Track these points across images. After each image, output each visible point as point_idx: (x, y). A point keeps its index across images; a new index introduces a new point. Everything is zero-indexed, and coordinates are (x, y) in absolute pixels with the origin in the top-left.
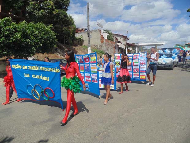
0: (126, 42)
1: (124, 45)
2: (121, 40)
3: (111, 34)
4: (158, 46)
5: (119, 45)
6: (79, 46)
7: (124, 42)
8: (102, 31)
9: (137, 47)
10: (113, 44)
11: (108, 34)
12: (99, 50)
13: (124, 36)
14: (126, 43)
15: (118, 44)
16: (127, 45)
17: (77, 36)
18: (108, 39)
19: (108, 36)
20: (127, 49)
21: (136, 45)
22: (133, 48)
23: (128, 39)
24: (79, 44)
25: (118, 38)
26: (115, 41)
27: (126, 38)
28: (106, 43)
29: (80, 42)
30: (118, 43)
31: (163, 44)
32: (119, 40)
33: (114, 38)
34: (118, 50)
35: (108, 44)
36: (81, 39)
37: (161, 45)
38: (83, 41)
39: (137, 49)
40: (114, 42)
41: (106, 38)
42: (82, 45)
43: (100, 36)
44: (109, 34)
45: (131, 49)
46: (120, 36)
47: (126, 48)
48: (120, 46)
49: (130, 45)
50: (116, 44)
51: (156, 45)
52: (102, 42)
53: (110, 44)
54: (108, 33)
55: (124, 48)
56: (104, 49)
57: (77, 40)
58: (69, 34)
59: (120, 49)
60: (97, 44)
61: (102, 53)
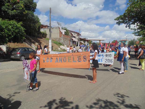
1: (77, 39)
2: (75, 35)
6: (43, 38)
7: (77, 37)
8: (61, 28)
9: (86, 41)
11: (65, 31)
12: (58, 42)
13: (77, 33)
14: (79, 38)
15: (73, 38)
17: (42, 30)
18: (65, 34)
19: (65, 32)
21: (86, 40)
24: (43, 37)
25: (73, 33)
26: (70, 36)
27: (79, 34)
28: (63, 37)
29: (44, 35)
30: (73, 37)
31: (104, 40)
33: (70, 34)
34: (72, 43)
35: (65, 38)
36: (45, 33)
37: (103, 40)
38: (46, 35)
39: (86, 42)
40: (70, 37)
42: (45, 38)
43: (59, 31)
45: (83, 42)
46: (74, 32)
47: (78, 42)
48: (74, 40)
49: (81, 40)
51: (100, 40)
52: (60, 36)
53: (67, 38)
54: (66, 30)
56: (62, 41)
57: (42, 33)
58: (36, 29)
59: (74, 42)
60: (56, 38)
61: (61, 44)
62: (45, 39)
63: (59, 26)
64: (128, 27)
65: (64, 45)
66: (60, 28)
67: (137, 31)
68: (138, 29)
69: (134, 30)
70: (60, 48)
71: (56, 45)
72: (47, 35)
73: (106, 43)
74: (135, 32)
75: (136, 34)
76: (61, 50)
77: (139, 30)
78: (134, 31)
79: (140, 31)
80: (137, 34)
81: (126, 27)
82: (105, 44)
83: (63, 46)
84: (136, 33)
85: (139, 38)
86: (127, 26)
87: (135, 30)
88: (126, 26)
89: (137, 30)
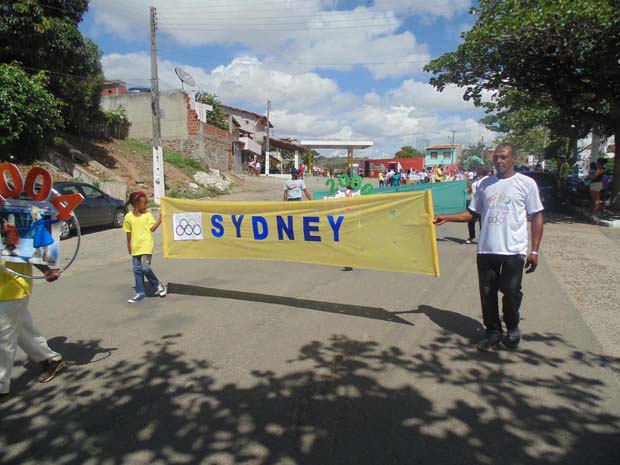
0: (265, 134)
1: (258, 142)
2: (250, 126)
3: (218, 108)
4: (354, 151)
5: (244, 144)
6: (115, 140)
7: (260, 136)
8: (192, 96)
9: (297, 152)
10: (228, 141)
11: (210, 108)
12: (184, 156)
13: (258, 117)
14: (265, 138)
15: (241, 139)
16: (268, 143)
17: (107, 106)
18: (208, 122)
19: (209, 114)
20: (267, 157)
21: (294, 146)
22: (283, 156)
23: (271, 126)
24: (112, 134)
25: (238, 119)
26: (231, 131)
27: (263, 122)
28: (206, 135)
29: (118, 128)
30: (241, 136)
31: (368, 146)
32: (241, 128)
33: (228, 122)
34: (240, 159)
35: (213, 140)
36: (122, 117)
37: (363, 147)
38: (126, 124)
39: (296, 156)
40: (229, 134)
41: (203, 118)
42: (122, 138)
43: (186, 111)
44: (214, 107)
45: (278, 155)
46: (244, 114)
47: (264, 154)
48: (246, 148)
49: (275, 145)
50: (236, 140)
51: (350, 148)
52: (192, 132)
53: (219, 139)
54: (210, 102)
55: (260, 153)
56: (199, 153)
57: (107, 119)
58: (82, 101)
59: (247, 156)
60: (175, 139)
61: (195, 166)
62: (122, 141)
63: (186, 88)
64: (472, 99)
65: (207, 168)
66: (190, 96)
67: (495, 112)
68: (501, 104)
69: (486, 109)
70: (194, 181)
71: (178, 171)
72: (130, 124)
73: (373, 161)
74: (491, 114)
75: (494, 124)
76: (201, 192)
77: (504, 109)
78: (487, 112)
79: (509, 111)
80: (497, 124)
81: (466, 97)
82: (372, 164)
83: (205, 174)
84: (494, 119)
85: (501, 140)
86: (470, 94)
87: (491, 107)
88: (467, 93)
89: (495, 110)
